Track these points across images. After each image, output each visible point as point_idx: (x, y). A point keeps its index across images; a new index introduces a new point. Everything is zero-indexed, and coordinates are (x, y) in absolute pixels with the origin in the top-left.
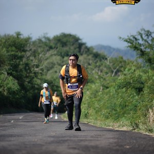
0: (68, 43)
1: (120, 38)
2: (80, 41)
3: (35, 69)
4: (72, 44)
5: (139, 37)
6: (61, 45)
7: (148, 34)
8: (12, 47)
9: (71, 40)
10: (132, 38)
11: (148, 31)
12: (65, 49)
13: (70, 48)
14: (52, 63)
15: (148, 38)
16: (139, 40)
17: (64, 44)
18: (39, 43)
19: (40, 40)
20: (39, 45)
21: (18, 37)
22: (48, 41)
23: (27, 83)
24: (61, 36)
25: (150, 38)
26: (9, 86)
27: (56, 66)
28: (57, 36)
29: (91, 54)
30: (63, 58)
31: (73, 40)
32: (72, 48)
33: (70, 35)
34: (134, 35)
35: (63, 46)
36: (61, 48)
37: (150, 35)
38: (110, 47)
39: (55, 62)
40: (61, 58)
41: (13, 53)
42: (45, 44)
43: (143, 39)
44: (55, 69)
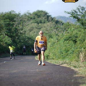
0: (41, 16)
1: (65, 12)
2: (47, 14)
3: (21, 31)
4: (43, 16)
5: (77, 11)
6: (37, 17)
7: (83, 9)
8: (7, 19)
9: (43, 14)
10: (73, 11)
11: (83, 7)
12: (40, 19)
13: (42, 19)
14: (32, 27)
15: (83, 11)
16: (78, 12)
17: (39, 16)
18: (25, 16)
19: (25, 15)
20: (25, 17)
21: (10, 13)
22: (30, 15)
23: (17, 39)
24: (37, 12)
25: (84, 11)
26: (6, 41)
27: (34, 29)
28: (35, 12)
29: (54, 21)
30: (38, 24)
31: (44, 14)
32: (43, 18)
33: (42, 11)
34: (75, 10)
35: (38, 18)
36: (37, 18)
37: (84, 9)
38: (65, 17)
39: (34, 27)
40: (37, 24)
41: (8, 22)
42: (28, 17)
43: (80, 12)
44: (34, 31)
